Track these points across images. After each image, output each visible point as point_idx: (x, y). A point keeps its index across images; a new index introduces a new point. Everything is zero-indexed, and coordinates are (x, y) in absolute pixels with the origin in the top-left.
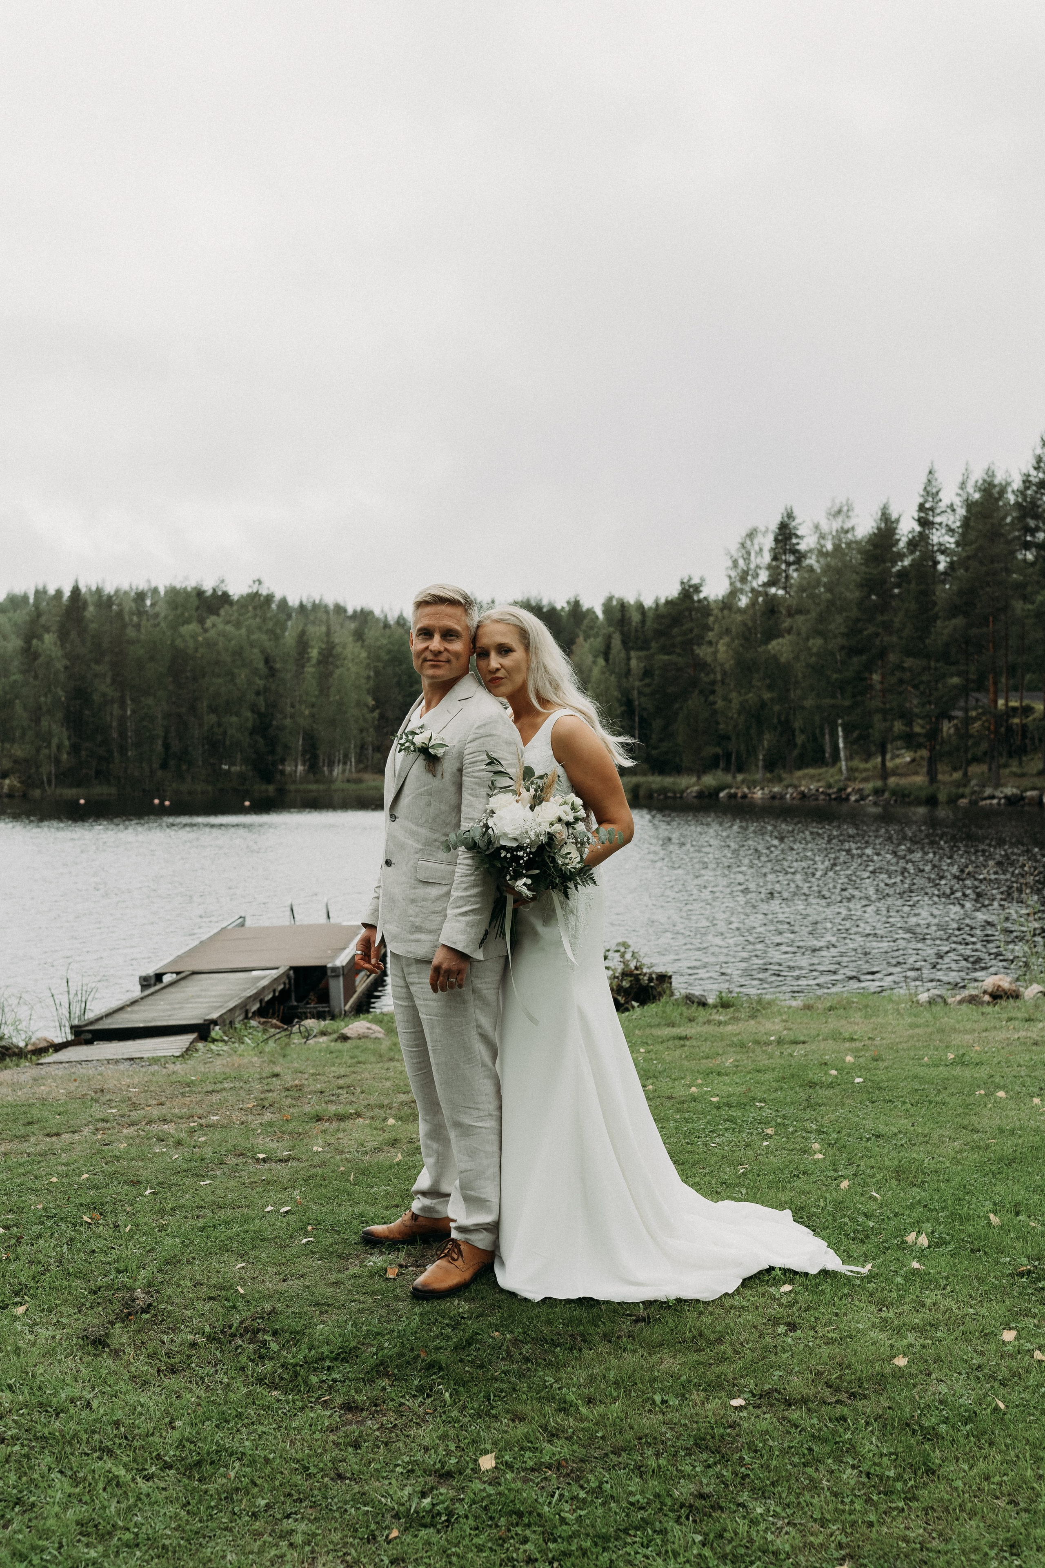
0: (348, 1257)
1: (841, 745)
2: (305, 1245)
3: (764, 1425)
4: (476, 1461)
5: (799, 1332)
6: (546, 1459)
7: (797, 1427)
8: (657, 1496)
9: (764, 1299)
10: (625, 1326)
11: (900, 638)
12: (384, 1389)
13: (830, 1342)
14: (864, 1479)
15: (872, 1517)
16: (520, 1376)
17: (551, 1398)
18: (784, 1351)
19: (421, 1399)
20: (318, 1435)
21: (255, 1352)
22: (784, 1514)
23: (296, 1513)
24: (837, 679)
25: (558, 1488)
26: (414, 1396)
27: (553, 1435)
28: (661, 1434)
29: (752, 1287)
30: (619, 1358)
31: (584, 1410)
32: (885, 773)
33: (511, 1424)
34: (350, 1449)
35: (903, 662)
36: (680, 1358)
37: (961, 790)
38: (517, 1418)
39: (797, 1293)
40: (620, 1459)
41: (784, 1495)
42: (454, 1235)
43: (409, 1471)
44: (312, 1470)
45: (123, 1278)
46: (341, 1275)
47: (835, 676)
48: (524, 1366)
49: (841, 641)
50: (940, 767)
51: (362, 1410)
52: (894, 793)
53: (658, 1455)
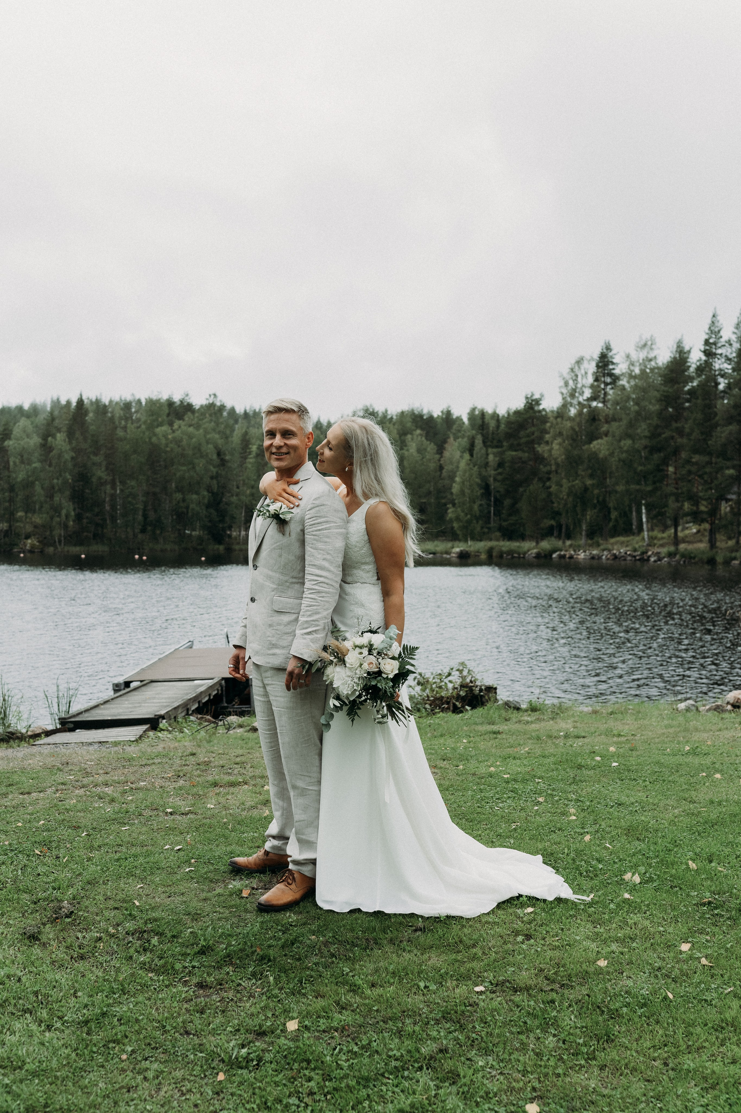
0: (217, 881)
1: (644, 520)
2: (187, 873)
3: (495, 1004)
4: (285, 1024)
5: (532, 941)
6: (335, 1024)
7: (518, 1007)
8: (409, 1052)
9: (511, 918)
10: (407, 933)
11: (690, 440)
12: (228, 973)
13: (555, 948)
14: (561, 1044)
15: (560, 1071)
16: (326, 967)
17: (345, 983)
18: (520, 954)
19: (254, 981)
20: (175, 1004)
21: (140, 947)
22: (497, 1067)
23: (152, 1057)
24: (641, 471)
25: (340, 1044)
26: (249, 979)
27: (343, 1008)
28: (420, 1009)
29: (504, 909)
30: (398, 956)
31: (368, 992)
32: (676, 541)
33: (314, 999)
34: (197, 1015)
35: (691, 458)
36: (444, 957)
37: (733, 555)
38: (319, 995)
39: (536, 914)
40: (387, 1026)
41: (500, 1054)
42: (291, 866)
43: (236, 1030)
44: (168, 1028)
45: (57, 894)
46: (210, 894)
47: (640, 468)
48: (330, 960)
49: (644, 442)
50: (720, 537)
51: (211, 988)
52: (683, 556)
53: (415, 1024)
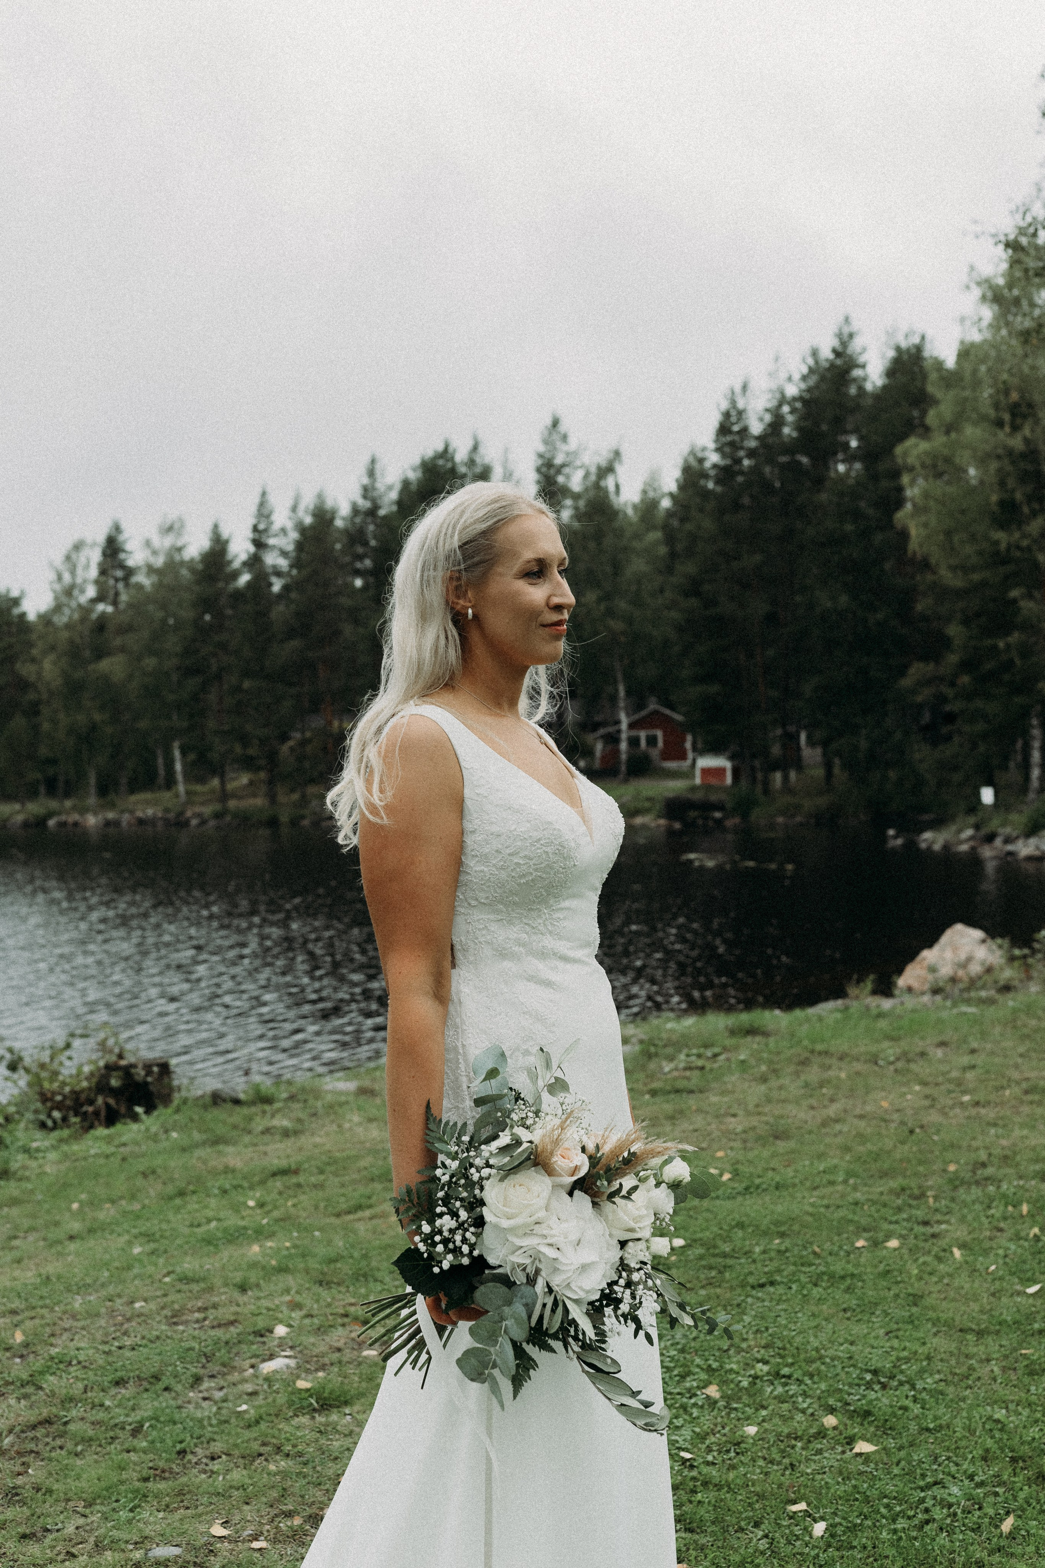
1: (178, 767)
11: (238, 659)
24: (172, 700)
32: (224, 796)
35: (242, 683)
37: (302, 812)
47: (171, 697)
49: (175, 661)
50: (280, 789)
52: (235, 816)
